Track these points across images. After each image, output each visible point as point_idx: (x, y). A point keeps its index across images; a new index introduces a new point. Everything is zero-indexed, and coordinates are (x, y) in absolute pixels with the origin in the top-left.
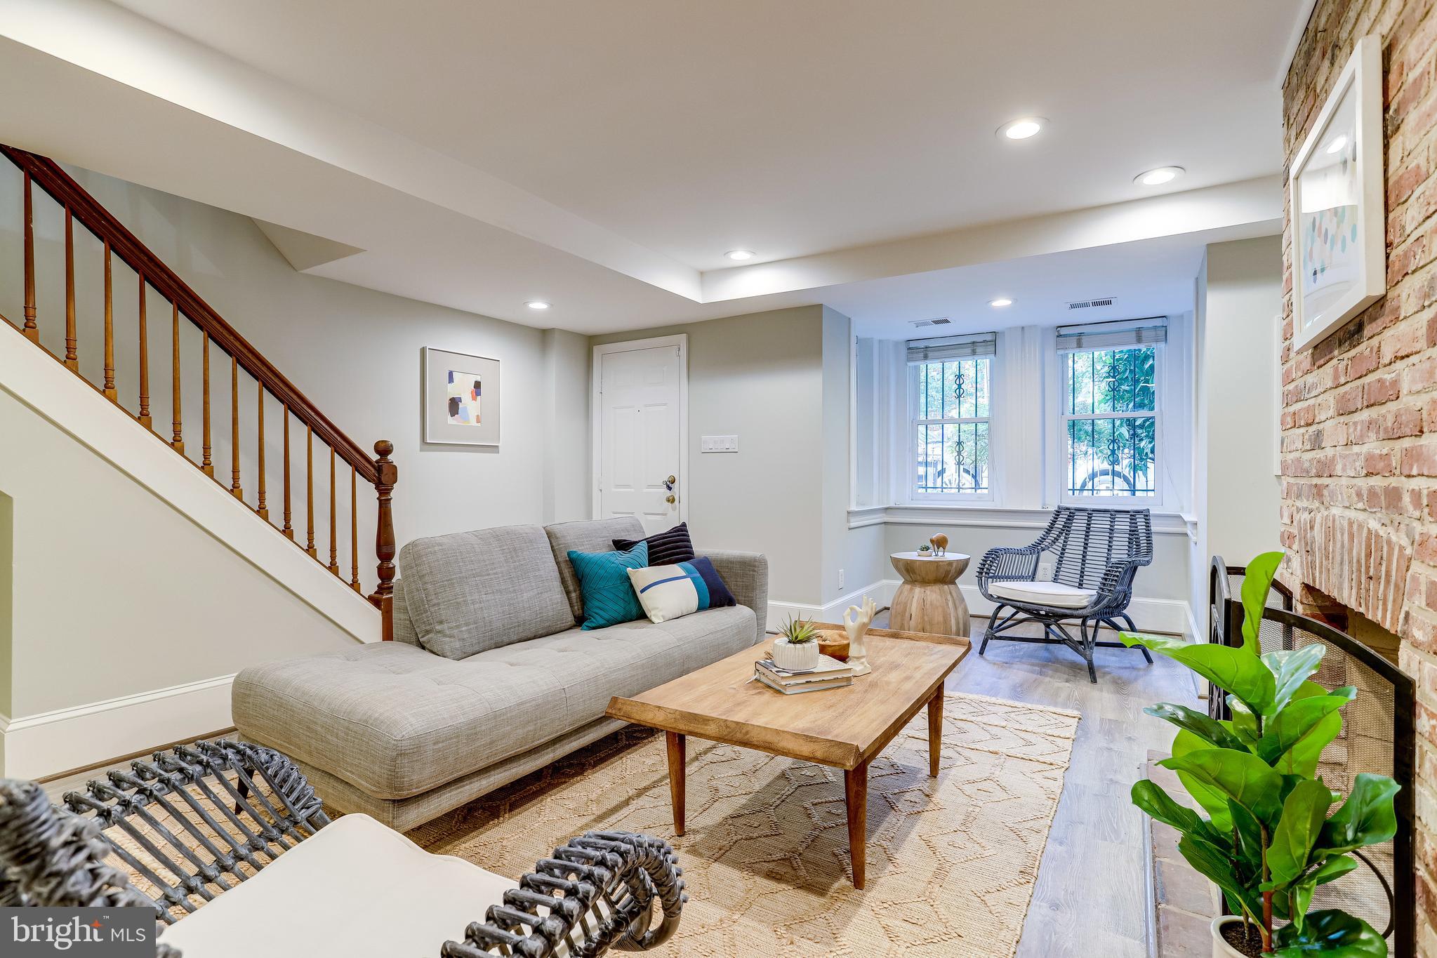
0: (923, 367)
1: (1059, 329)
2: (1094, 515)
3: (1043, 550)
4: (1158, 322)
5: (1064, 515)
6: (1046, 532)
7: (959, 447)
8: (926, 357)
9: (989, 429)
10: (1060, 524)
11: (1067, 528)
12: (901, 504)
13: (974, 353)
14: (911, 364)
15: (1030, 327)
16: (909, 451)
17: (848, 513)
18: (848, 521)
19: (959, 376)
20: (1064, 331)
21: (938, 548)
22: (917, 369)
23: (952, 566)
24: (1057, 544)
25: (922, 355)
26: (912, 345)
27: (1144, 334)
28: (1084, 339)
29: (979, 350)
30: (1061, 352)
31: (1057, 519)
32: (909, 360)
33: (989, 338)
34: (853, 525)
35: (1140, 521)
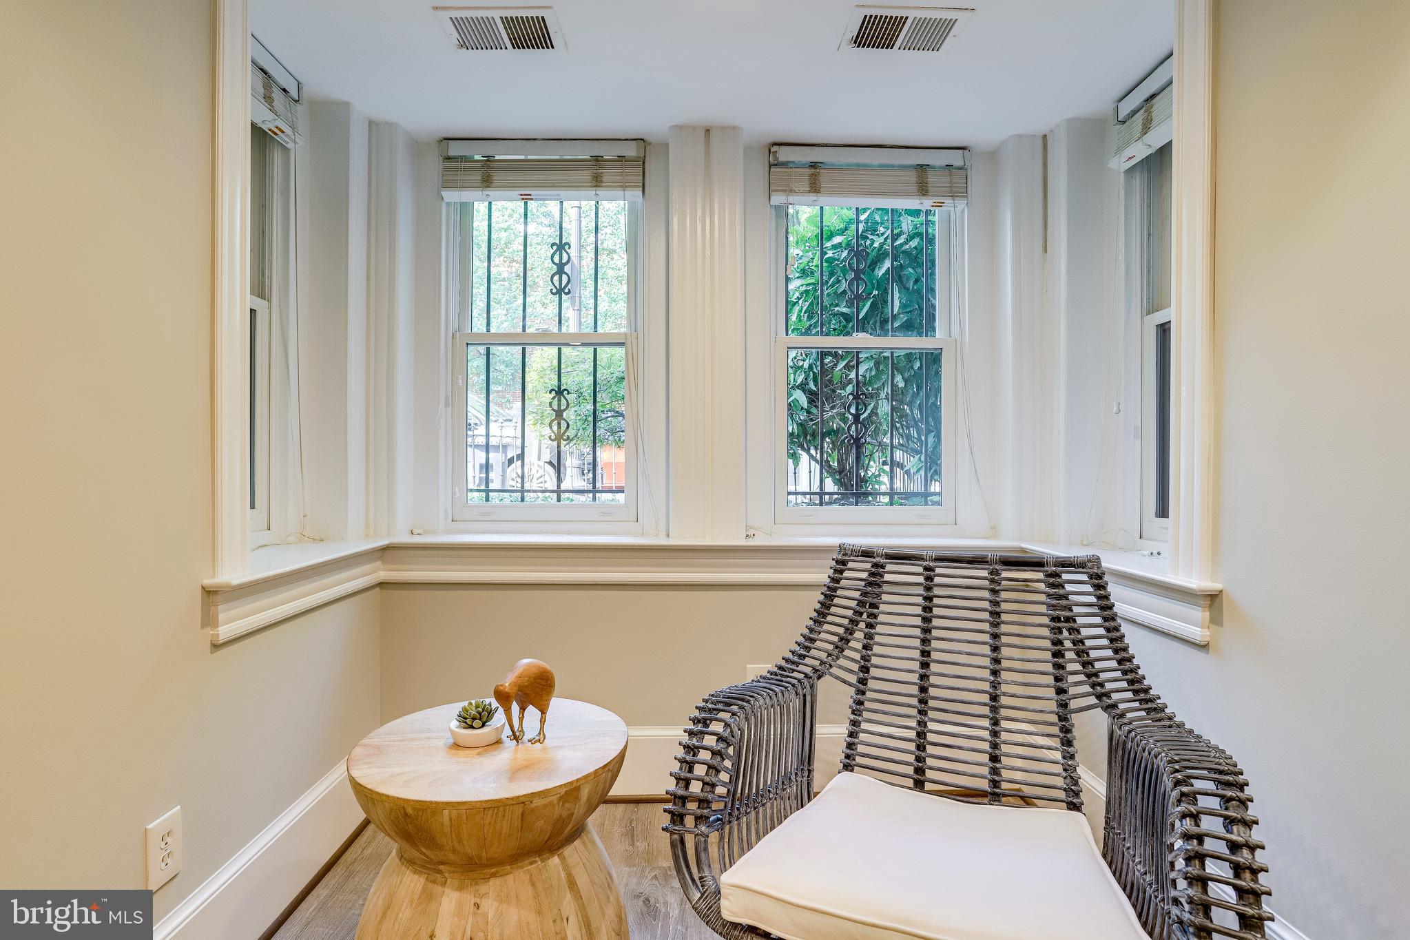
0: (480, 208)
1: (774, 149)
2: (938, 571)
3: (819, 677)
4: (955, 158)
5: (858, 572)
6: (815, 621)
7: (559, 401)
8: (487, 182)
9: (630, 359)
10: (848, 599)
11: (869, 604)
12: (426, 532)
13: (597, 182)
14: (451, 196)
15: (724, 129)
16: (446, 405)
17: (210, 593)
18: (209, 620)
19: (561, 247)
20: (784, 154)
21: (523, 709)
22: (465, 210)
23: (577, 798)
24: (847, 653)
25: (477, 176)
26: (455, 149)
27: (932, 178)
28: (824, 176)
29: (607, 176)
30: (778, 199)
31: (841, 572)
32: (448, 184)
33: (631, 151)
34: (225, 631)
35: (1078, 589)
